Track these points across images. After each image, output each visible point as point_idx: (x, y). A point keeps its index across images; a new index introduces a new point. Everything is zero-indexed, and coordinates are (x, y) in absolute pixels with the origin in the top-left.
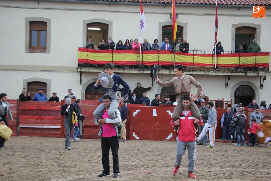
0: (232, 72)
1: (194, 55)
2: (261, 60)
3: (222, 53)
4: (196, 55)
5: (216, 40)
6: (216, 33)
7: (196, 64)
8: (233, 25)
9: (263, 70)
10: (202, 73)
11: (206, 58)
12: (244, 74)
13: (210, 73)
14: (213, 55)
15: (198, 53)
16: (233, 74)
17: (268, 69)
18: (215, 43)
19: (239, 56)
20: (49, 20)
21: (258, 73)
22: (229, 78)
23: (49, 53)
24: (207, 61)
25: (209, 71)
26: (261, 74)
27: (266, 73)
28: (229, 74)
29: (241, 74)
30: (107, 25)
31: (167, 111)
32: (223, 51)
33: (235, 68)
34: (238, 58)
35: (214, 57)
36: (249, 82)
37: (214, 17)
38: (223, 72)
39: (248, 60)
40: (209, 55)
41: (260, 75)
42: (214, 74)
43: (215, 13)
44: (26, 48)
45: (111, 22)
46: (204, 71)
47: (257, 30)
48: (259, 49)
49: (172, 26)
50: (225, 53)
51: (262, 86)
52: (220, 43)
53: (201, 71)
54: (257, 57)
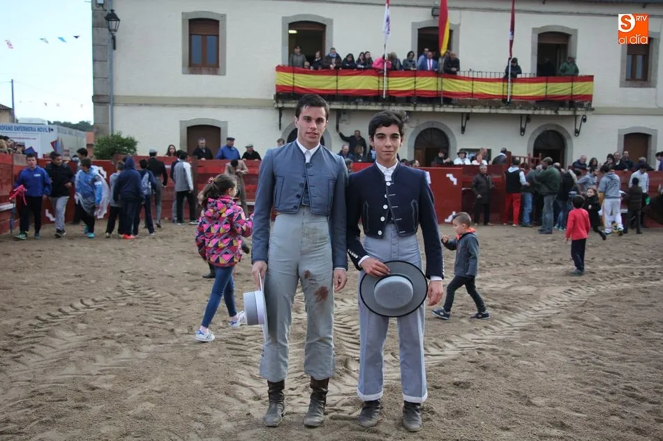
0: (535, 109)
1: (473, 79)
2: (579, 88)
3: (519, 76)
4: (477, 79)
5: (511, 55)
6: (511, 42)
7: (477, 95)
8: (534, 29)
9: (581, 105)
10: (487, 110)
11: (493, 84)
12: (553, 113)
13: (500, 111)
14: (505, 79)
15: (480, 77)
16: (537, 112)
17: (590, 104)
18: (510, 59)
19: (547, 82)
20: (224, 16)
21: (575, 111)
22: (528, 118)
23: (224, 74)
24: (495, 90)
25: (498, 107)
26: (580, 112)
27: (587, 110)
28: (530, 112)
29: (548, 112)
30: (323, 26)
31: (448, 175)
32: (520, 73)
33: (537, 102)
34: (544, 84)
35: (505, 84)
36: (558, 126)
37: (510, 15)
38: (521, 108)
39: (560, 88)
40: (499, 80)
41: (578, 113)
42: (505, 111)
43: (510, 7)
44: (183, 66)
45: (331, 21)
46: (490, 108)
47: (572, 38)
48: (577, 71)
49: (436, 28)
50: (523, 76)
51: (577, 132)
52: (515, 61)
53: (485, 107)
54: (574, 84)
